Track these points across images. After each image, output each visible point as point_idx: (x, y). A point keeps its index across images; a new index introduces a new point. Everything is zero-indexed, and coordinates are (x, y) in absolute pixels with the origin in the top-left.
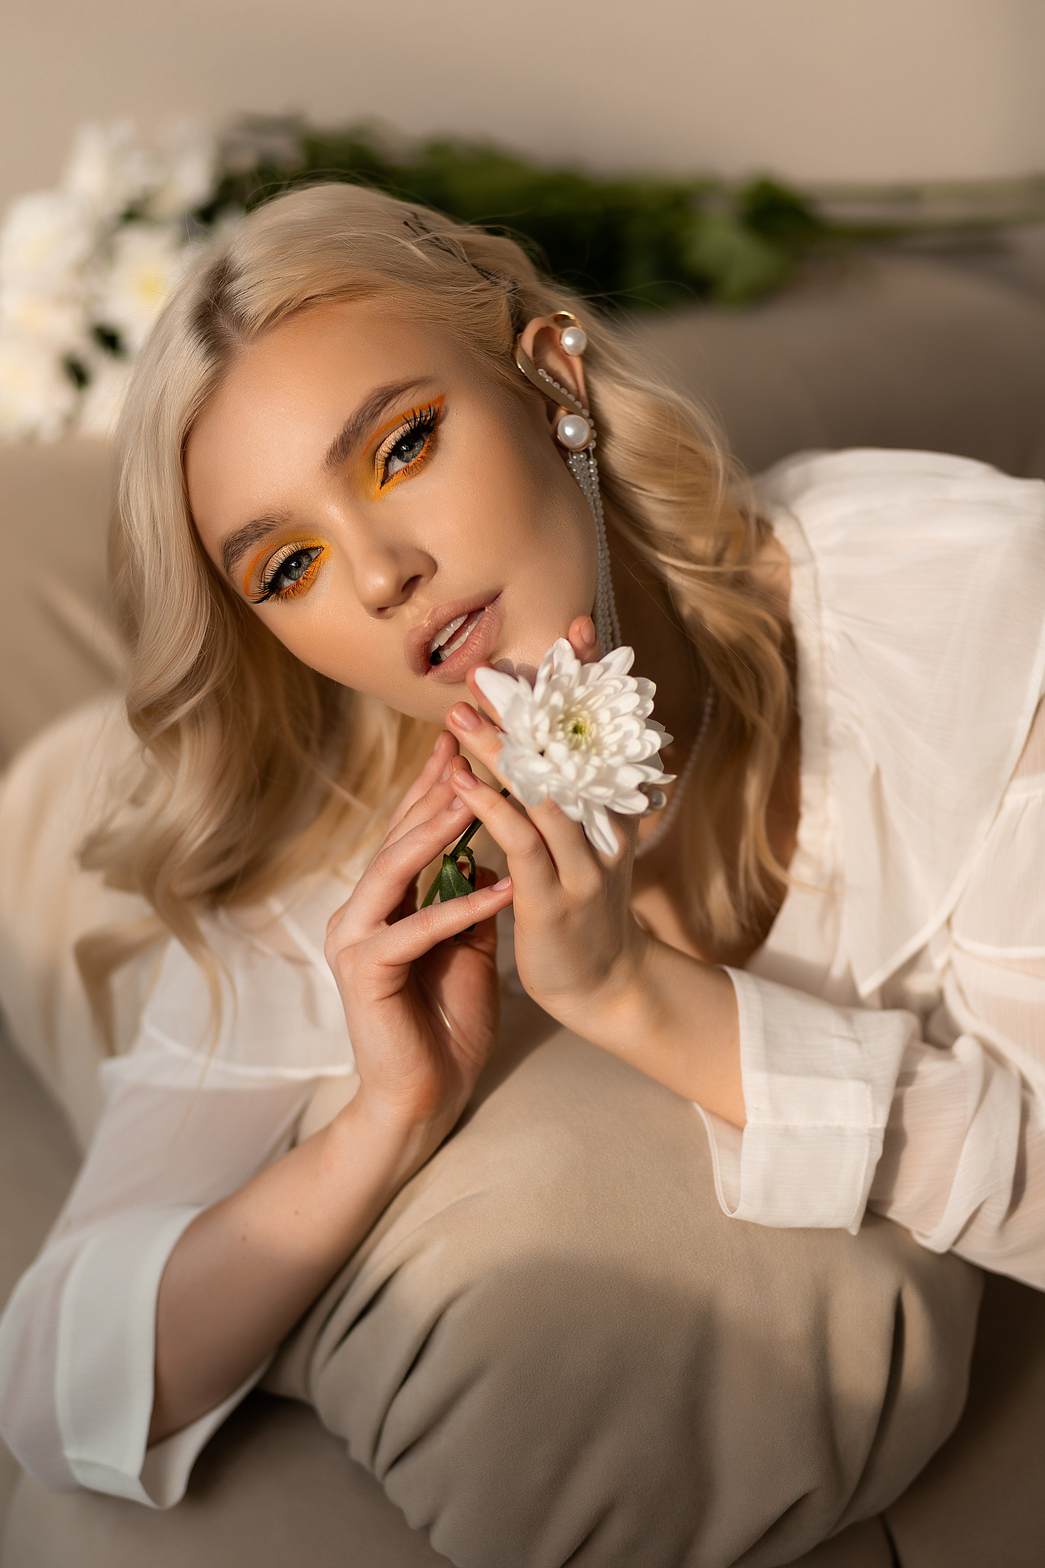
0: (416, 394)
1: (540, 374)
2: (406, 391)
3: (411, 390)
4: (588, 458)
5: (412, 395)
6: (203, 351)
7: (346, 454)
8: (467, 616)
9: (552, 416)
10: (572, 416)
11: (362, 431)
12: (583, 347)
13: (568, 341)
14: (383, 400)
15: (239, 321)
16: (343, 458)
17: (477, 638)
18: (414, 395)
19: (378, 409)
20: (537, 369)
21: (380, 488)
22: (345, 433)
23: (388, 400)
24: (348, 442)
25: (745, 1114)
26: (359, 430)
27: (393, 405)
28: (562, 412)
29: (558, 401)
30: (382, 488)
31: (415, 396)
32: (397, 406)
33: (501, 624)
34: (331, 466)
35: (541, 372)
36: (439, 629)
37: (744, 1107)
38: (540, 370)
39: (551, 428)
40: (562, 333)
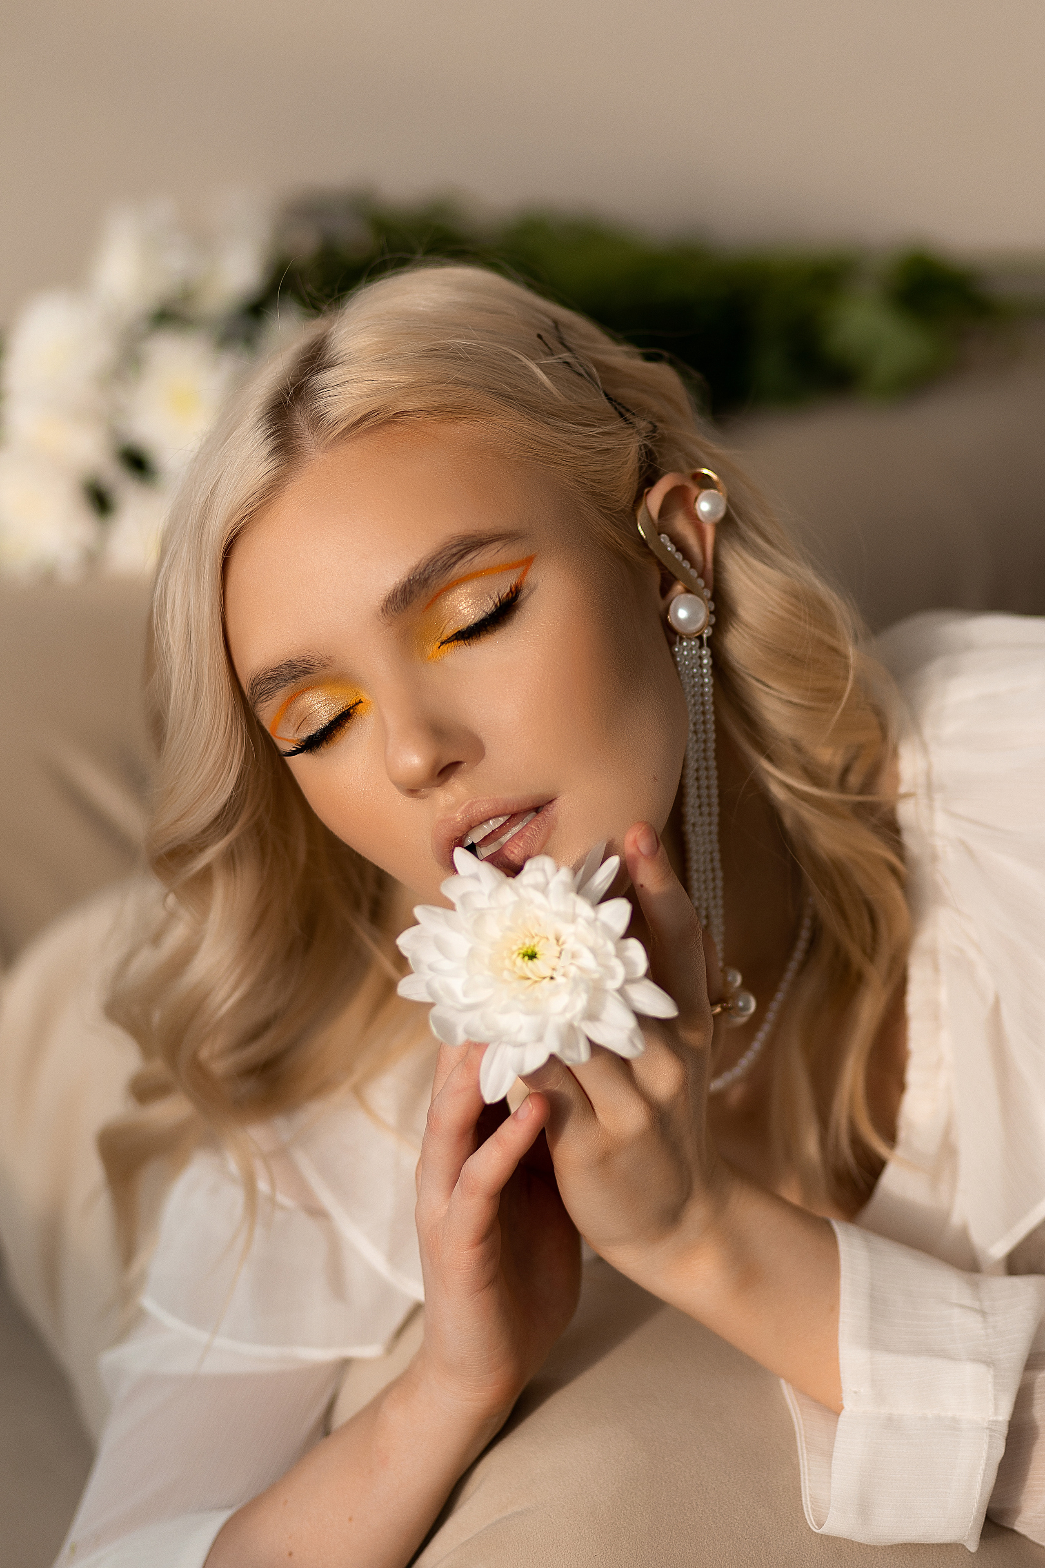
0: (501, 551)
1: (662, 540)
2: (490, 545)
3: (497, 545)
4: (701, 646)
5: (496, 550)
6: (268, 449)
7: (407, 604)
8: (510, 816)
9: (665, 590)
10: (690, 596)
11: (429, 582)
12: (721, 514)
13: (704, 506)
14: (461, 551)
15: (317, 421)
16: (403, 607)
17: (517, 847)
18: (498, 551)
19: (454, 560)
20: (659, 534)
21: (439, 647)
22: (409, 580)
23: (466, 552)
24: (411, 592)
25: (841, 1399)
26: (426, 580)
27: (471, 560)
28: (679, 587)
29: (677, 575)
30: (441, 647)
31: (499, 553)
32: (477, 561)
33: (548, 835)
34: (386, 614)
35: (664, 538)
36: (473, 826)
37: (841, 1391)
38: (663, 535)
39: (662, 604)
40: (699, 494)
